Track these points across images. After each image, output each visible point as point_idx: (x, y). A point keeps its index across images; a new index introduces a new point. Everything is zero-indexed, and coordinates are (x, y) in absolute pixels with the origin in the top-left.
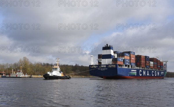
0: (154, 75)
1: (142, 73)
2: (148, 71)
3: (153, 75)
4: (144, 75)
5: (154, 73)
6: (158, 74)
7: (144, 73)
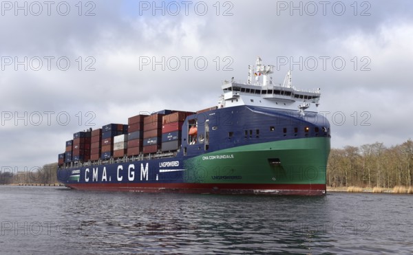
0: (125, 178)
1: (90, 175)
2: (105, 168)
3: (120, 179)
4: (95, 180)
5: (124, 173)
6: (145, 171)
7: (95, 174)
